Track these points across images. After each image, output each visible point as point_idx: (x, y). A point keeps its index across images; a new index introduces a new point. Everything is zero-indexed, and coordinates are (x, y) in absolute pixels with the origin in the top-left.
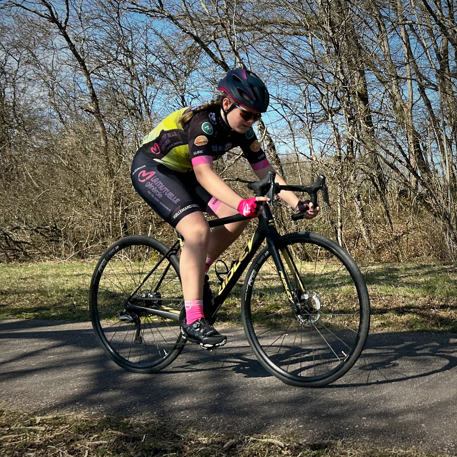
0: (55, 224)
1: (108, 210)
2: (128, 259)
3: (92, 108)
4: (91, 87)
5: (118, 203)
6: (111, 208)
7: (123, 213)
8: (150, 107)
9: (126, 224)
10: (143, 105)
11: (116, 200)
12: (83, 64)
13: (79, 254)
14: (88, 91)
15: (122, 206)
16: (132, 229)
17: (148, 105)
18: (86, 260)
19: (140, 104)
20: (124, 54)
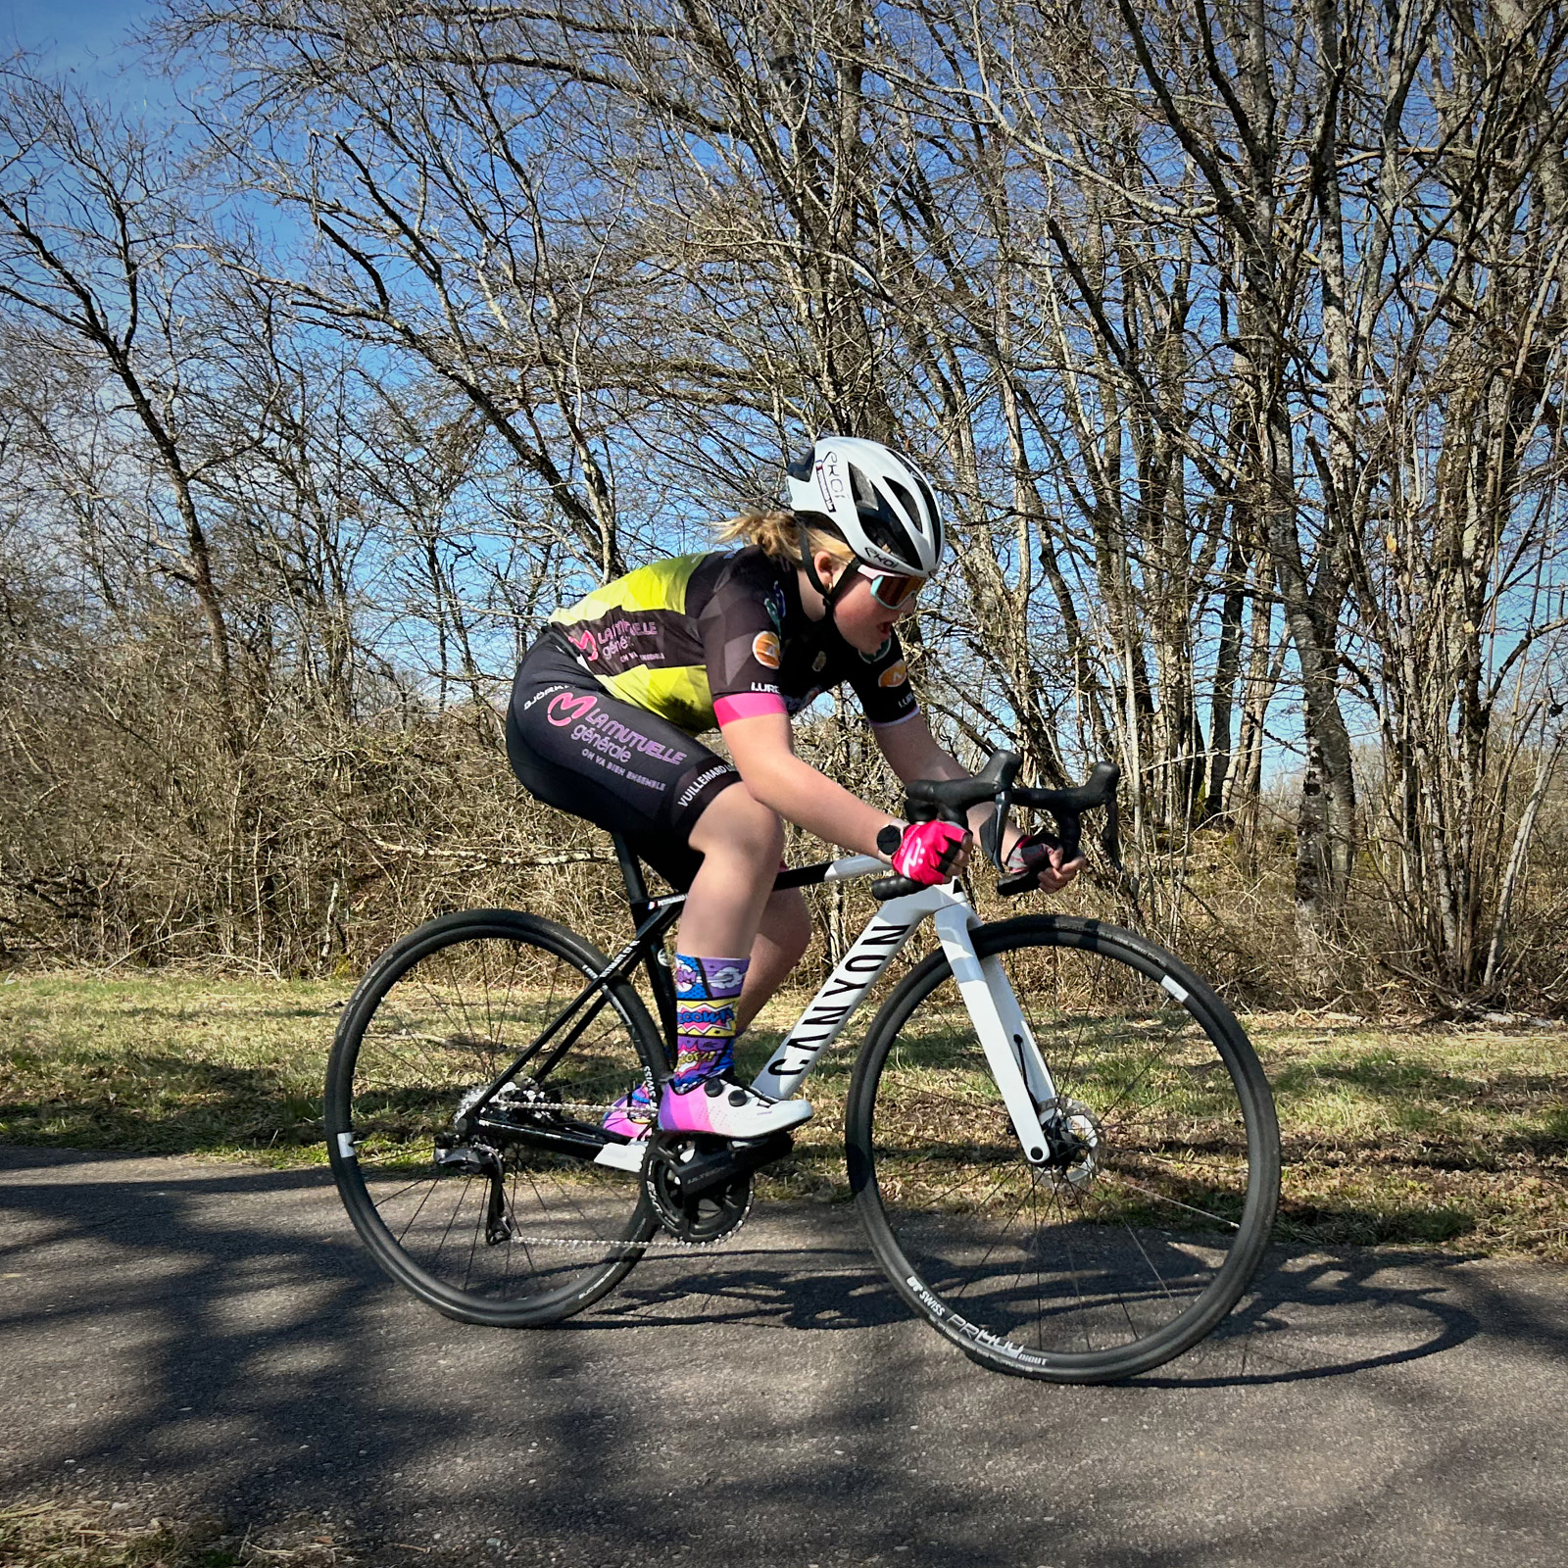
0: (83, 874)
1: (226, 841)
2: (274, 972)
3: (192, 571)
4: (190, 515)
5: (250, 822)
6: (232, 835)
7: (264, 849)
8: (344, 576)
9: (269, 879)
10: (327, 568)
11: (247, 814)
12: (170, 453)
13: (144, 954)
14: (183, 527)
15: (263, 830)
16: (285, 893)
17: (340, 569)
18: (161, 971)
19: (319, 566)
20: (280, 434)
